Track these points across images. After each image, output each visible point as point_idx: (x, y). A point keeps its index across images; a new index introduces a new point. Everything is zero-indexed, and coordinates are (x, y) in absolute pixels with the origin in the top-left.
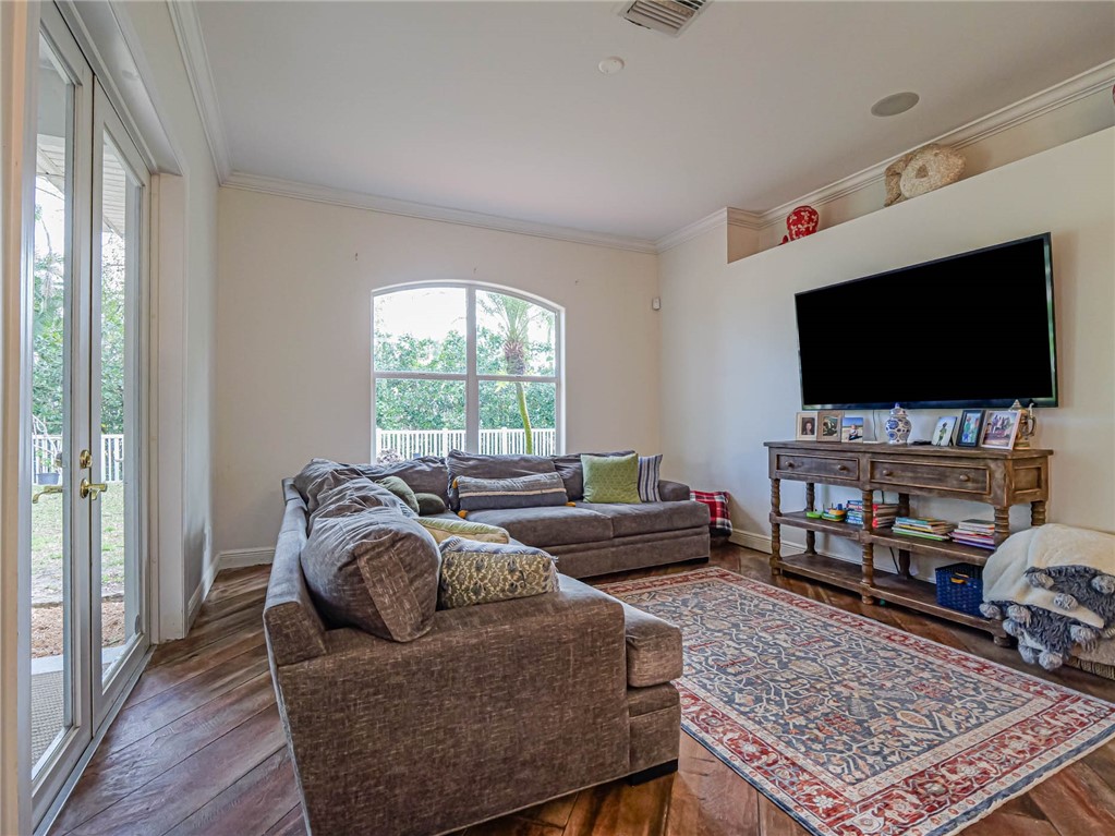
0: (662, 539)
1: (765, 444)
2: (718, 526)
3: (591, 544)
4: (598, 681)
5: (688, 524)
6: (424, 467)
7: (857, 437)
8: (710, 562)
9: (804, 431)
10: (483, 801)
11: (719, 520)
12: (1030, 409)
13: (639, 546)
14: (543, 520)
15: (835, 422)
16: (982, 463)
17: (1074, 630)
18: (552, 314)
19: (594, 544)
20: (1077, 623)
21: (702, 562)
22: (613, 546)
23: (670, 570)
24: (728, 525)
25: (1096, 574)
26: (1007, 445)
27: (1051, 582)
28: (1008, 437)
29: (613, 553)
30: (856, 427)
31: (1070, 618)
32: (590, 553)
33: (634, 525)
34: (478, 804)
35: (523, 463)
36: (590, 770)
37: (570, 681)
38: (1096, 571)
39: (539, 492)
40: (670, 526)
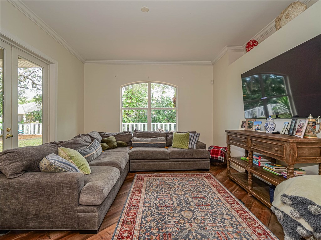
0: (189, 161)
1: (225, 131)
2: (218, 159)
3: (161, 160)
4: (64, 200)
5: (200, 157)
6: (124, 134)
7: (258, 129)
8: (210, 171)
9: (242, 126)
10: (29, 224)
11: (219, 157)
12: (318, 119)
13: (180, 162)
14: (145, 151)
15: (252, 123)
16: (283, 143)
17: (299, 228)
18: (176, 88)
19: (163, 160)
20: (300, 225)
21: (207, 171)
22: (170, 162)
23: (192, 172)
24: (222, 159)
25: (311, 203)
26: (301, 135)
27: (291, 202)
28: (302, 132)
29: (169, 164)
30: (258, 125)
31: (297, 222)
32: (161, 163)
33: (177, 156)
34: (28, 225)
35: (154, 134)
36: (62, 225)
37: (55, 198)
38: (311, 202)
39: (155, 143)
40: (192, 157)
